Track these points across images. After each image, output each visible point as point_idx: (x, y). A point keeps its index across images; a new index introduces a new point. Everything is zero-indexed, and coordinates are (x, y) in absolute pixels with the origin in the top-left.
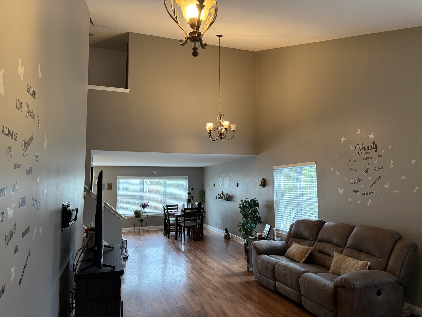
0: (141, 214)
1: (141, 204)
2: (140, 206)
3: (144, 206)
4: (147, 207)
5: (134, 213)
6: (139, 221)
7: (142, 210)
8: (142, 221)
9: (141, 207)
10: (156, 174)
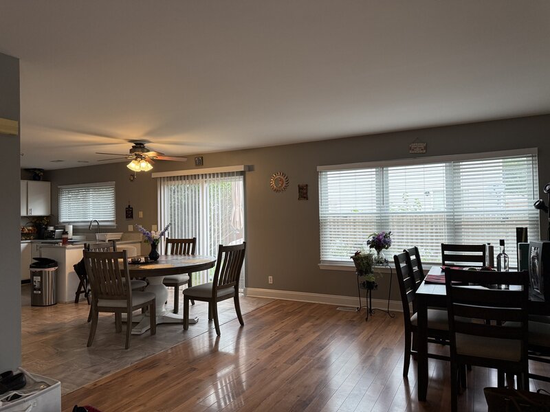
2: (369, 242)
3: (381, 244)
7: (374, 254)
8: (370, 286)
10: (421, 152)
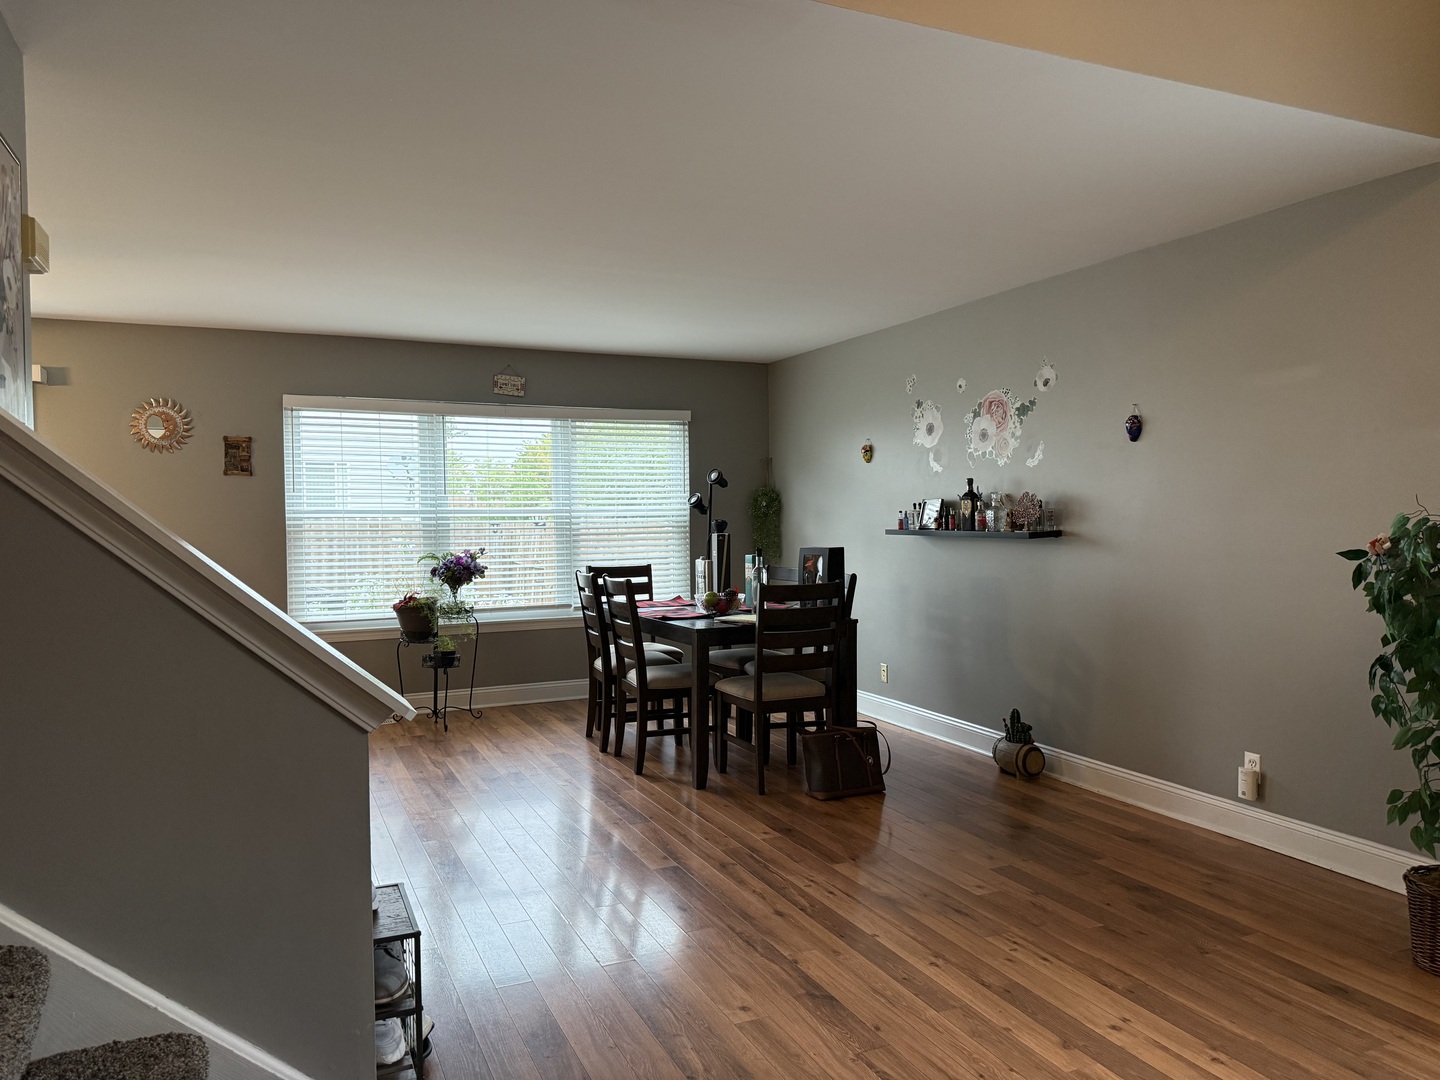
0: (441, 622)
1: (434, 563)
2: (434, 572)
3: (459, 572)
4: (477, 580)
5: (394, 615)
6: (431, 659)
7: (445, 596)
8: (446, 660)
9: (437, 580)
10: (516, 394)
